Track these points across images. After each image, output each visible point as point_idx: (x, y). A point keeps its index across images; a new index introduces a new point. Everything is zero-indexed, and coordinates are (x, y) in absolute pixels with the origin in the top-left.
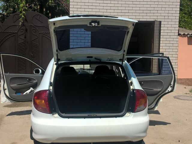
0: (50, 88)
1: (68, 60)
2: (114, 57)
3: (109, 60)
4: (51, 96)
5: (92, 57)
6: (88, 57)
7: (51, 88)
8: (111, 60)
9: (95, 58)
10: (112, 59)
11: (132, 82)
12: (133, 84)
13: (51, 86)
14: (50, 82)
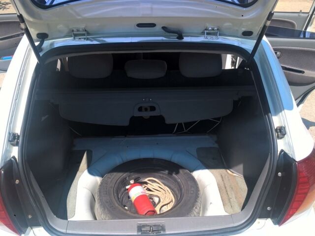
0: (12, 155)
4: (17, 182)
5: (153, 25)
7: (15, 152)
8: (215, 34)
9: (164, 28)
10: (218, 30)
11: (284, 128)
12: (286, 136)
13: (14, 146)
14: (9, 133)
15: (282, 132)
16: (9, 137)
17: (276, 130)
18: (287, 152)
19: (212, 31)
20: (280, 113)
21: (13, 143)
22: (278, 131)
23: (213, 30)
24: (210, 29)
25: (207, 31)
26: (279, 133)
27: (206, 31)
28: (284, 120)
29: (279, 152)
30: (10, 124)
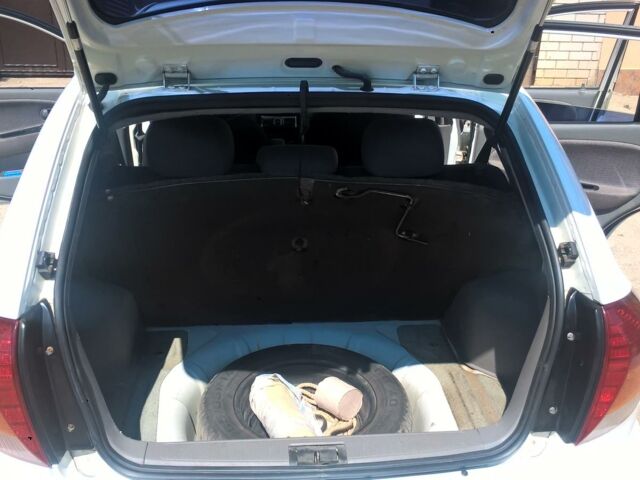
0: (41, 297)
1: (170, 82)
2: (453, 62)
3: (420, 82)
4: (50, 350)
5: (315, 63)
6: (292, 63)
7: (48, 291)
8: (432, 82)
9: (337, 69)
10: (437, 73)
11: (575, 244)
12: (578, 259)
13: (46, 278)
14: (39, 253)
15: (569, 253)
16: (37, 260)
17: (559, 251)
18: (582, 290)
19: (427, 76)
20: (565, 221)
21: (45, 270)
22: (563, 252)
23: (430, 73)
24: (424, 70)
25: (418, 76)
26: (565, 256)
27: (415, 76)
28: (572, 232)
29: (566, 294)
30: (41, 234)
